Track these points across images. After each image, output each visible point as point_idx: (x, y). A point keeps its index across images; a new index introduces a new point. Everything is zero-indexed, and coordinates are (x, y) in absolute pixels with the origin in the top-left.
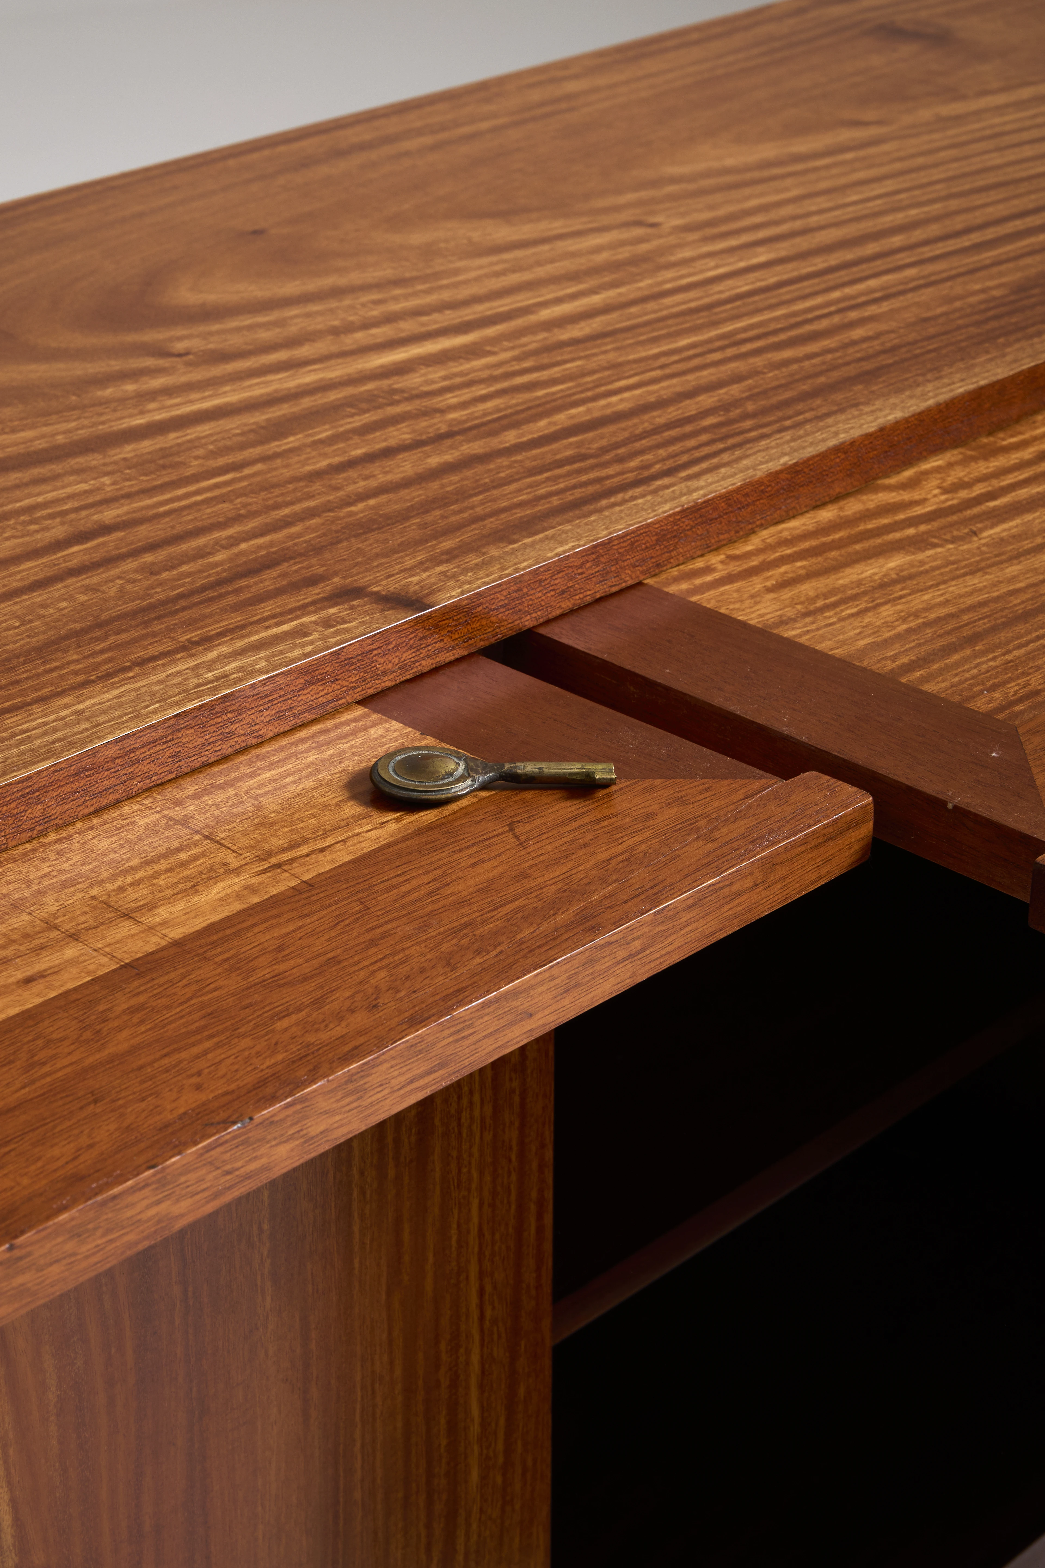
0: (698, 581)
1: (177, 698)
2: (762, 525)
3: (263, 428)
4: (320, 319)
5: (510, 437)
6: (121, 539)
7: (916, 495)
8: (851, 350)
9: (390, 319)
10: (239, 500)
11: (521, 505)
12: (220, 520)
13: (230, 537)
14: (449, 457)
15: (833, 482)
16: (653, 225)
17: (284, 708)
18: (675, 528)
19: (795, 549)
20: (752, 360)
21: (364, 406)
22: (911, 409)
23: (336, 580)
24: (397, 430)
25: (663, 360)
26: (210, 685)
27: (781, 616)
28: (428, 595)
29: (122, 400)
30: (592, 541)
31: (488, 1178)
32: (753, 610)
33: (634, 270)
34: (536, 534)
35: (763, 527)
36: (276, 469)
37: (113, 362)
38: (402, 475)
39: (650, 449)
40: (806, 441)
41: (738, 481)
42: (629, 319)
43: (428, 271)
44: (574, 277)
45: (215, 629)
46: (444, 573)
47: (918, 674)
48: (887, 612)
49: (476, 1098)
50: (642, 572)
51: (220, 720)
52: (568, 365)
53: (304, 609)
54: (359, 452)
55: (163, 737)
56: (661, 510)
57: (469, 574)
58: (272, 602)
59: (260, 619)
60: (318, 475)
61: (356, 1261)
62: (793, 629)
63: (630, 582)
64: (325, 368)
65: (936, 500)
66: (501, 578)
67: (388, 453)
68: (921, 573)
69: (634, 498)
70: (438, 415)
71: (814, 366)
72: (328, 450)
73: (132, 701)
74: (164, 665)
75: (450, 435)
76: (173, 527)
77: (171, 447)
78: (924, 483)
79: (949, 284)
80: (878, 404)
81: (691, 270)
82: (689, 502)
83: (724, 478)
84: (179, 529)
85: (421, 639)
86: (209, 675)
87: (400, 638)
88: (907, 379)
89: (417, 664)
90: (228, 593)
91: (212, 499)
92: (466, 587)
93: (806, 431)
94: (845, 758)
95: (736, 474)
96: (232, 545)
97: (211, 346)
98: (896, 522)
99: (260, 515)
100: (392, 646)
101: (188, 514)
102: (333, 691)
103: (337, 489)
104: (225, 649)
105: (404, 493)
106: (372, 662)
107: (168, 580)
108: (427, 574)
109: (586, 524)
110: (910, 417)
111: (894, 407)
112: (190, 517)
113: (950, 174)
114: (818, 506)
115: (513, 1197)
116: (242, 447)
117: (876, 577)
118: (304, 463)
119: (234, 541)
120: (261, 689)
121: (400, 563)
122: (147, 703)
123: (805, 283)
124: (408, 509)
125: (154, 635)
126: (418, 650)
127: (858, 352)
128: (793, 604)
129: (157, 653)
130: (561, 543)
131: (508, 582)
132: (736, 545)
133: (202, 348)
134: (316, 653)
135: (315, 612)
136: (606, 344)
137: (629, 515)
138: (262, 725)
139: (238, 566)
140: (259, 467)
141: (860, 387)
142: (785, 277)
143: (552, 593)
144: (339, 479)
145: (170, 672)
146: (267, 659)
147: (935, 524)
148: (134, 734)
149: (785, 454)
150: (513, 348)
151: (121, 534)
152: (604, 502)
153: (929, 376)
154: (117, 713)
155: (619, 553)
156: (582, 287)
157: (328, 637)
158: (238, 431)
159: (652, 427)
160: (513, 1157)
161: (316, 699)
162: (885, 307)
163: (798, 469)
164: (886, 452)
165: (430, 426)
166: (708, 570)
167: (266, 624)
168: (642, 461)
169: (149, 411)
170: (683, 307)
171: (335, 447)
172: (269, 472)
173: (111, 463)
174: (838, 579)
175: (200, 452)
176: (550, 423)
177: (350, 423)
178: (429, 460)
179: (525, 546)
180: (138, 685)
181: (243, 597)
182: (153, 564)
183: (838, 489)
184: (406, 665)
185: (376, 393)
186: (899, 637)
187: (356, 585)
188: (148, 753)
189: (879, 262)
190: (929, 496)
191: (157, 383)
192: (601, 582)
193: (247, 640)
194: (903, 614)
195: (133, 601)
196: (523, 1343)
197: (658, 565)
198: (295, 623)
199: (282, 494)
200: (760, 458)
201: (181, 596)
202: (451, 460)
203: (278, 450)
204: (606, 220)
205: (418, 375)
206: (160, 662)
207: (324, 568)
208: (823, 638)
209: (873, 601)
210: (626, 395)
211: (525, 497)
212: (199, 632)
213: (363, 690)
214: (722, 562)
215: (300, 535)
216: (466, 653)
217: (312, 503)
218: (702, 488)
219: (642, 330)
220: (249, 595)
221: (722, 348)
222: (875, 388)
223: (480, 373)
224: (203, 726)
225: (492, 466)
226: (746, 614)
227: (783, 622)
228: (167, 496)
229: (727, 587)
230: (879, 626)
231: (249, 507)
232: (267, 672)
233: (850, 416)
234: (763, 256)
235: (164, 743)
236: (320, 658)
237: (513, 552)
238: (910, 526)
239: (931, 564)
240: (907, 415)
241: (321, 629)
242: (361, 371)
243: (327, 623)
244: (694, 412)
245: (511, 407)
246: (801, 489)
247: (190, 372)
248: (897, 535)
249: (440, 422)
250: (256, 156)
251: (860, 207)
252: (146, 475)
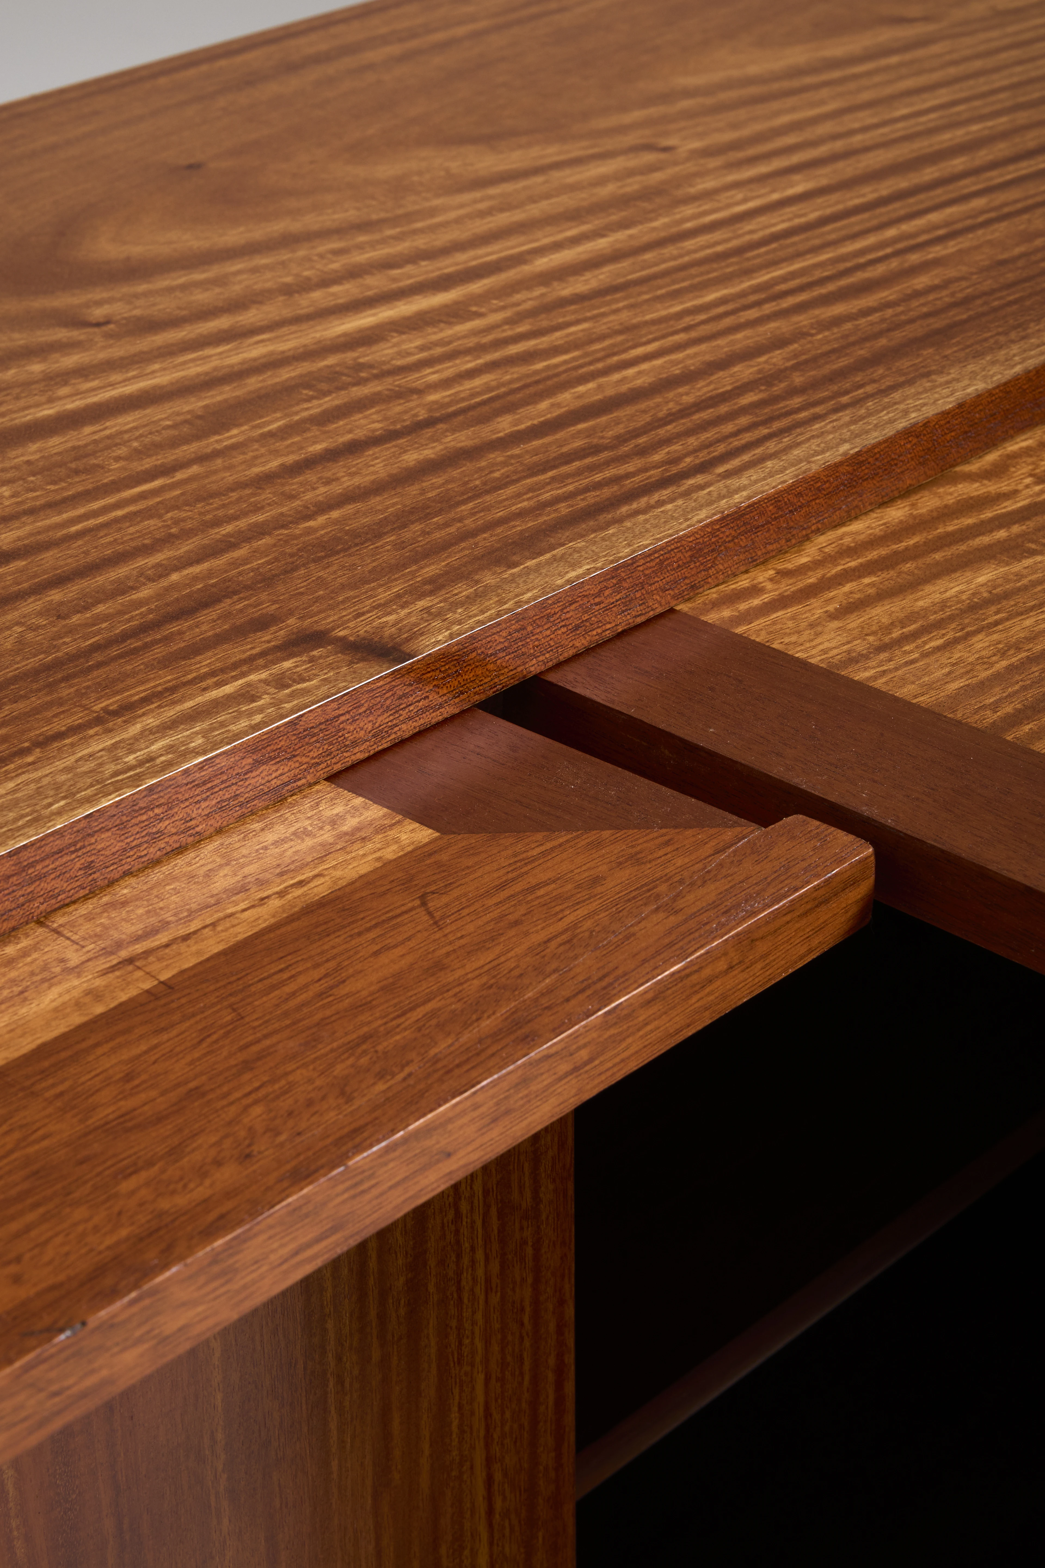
0: (743, 606)
1: (89, 792)
2: (818, 530)
3: (199, 417)
4: (269, 275)
5: (505, 425)
6: (21, 571)
7: (1003, 486)
8: (915, 303)
9: (354, 273)
10: (169, 515)
11: (521, 514)
12: (146, 542)
13: (159, 565)
14: (429, 452)
15: (902, 472)
16: (666, 149)
17: (227, 796)
18: (713, 540)
19: (860, 561)
20: (796, 318)
21: (324, 386)
22: (995, 378)
23: (291, 621)
24: (365, 417)
25: (688, 320)
26: (132, 773)
27: (849, 652)
28: (408, 640)
29: (26, 385)
30: (612, 562)
31: (495, 1348)
32: (814, 643)
33: (646, 205)
34: (541, 554)
35: (819, 531)
36: (215, 472)
37: (16, 335)
38: (373, 477)
39: (679, 436)
40: (869, 423)
41: (788, 478)
42: (643, 269)
43: (400, 212)
44: (574, 216)
45: (138, 693)
46: (427, 610)
47: (1027, 728)
48: (981, 643)
49: (480, 1255)
50: (673, 597)
51: (144, 817)
52: (573, 329)
53: (250, 663)
54: (319, 447)
55: (70, 845)
56: (695, 519)
57: (459, 611)
58: (210, 654)
59: (195, 678)
60: (268, 478)
61: (335, 1464)
62: (866, 669)
63: (660, 610)
64: (276, 337)
65: (1029, 492)
66: (499, 615)
67: (355, 448)
68: (1019, 590)
69: (661, 503)
70: (415, 397)
71: (872, 324)
72: (280, 445)
73: (30, 797)
74: (72, 745)
75: (430, 422)
76: (86, 553)
77: (86, 445)
78: (1013, 469)
79: (1026, 217)
80: (954, 373)
81: (715, 205)
82: (730, 507)
83: (771, 475)
84: (94, 556)
85: (400, 698)
86: (131, 759)
87: (373, 698)
88: (986, 340)
89: (396, 729)
90: (155, 642)
91: (135, 514)
92: (456, 628)
93: (867, 409)
94: (944, 848)
95: (785, 469)
96: (160, 576)
97: (137, 312)
98: (982, 522)
99: (196, 535)
100: (363, 709)
101: (106, 535)
102: (290, 771)
103: (292, 497)
104: (151, 721)
105: (375, 501)
106: (339, 731)
107: (79, 625)
108: (406, 611)
109: (603, 539)
110: (994, 389)
111: (973, 375)
112: (109, 539)
113: (1015, 79)
114: (886, 502)
115: (527, 1366)
116: (174, 443)
117: (964, 597)
118: (250, 463)
119: (163, 571)
120: (198, 775)
121: (371, 597)
122: (50, 800)
123: (853, 219)
124: (381, 523)
125: (60, 702)
126: (397, 712)
127: (923, 305)
128: (863, 636)
129: (64, 729)
130: (574, 566)
131: (509, 620)
132: (788, 556)
133: (126, 315)
134: (266, 724)
135: (265, 667)
136: (617, 301)
137: (656, 526)
138: (200, 819)
139: (168, 605)
140: (195, 469)
141: (931, 351)
142: (829, 211)
143: (564, 630)
144: (294, 484)
145: (80, 755)
146: (205, 733)
147: (1031, 524)
148: (32, 844)
149: (845, 441)
150: (504, 308)
151: (22, 563)
152: (624, 509)
153: (1013, 335)
154: (11, 815)
155: (645, 576)
156: (585, 228)
157: (282, 702)
158: (168, 423)
159: (678, 408)
160: (526, 1319)
161: (269, 782)
162: (951, 247)
163: (861, 459)
164: (966, 432)
165: (406, 412)
166: (755, 590)
167: (204, 684)
168: (668, 453)
169: (60, 398)
170: (709, 251)
171: (289, 442)
172: (207, 477)
173: (11, 468)
174: (916, 600)
175: (122, 451)
176: (553, 405)
177: (307, 409)
178: (405, 457)
179: (528, 571)
180: (39, 773)
181: (174, 647)
182: (62, 603)
183: (908, 480)
184: (381, 731)
185: (338, 369)
186: (998, 677)
187: (317, 628)
188: (51, 867)
189: (939, 191)
190: (1020, 487)
191: (71, 361)
192: (623, 612)
193: (179, 708)
194: (1001, 646)
195: (35, 656)
196: (540, 1534)
197: (693, 587)
198: (240, 682)
199: (224, 506)
200: (813, 447)
201: (96, 648)
202: (433, 456)
203: (218, 447)
204: (609, 144)
205: (389, 345)
206: (67, 741)
207: (277, 606)
208: (904, 681)
209: (962, 629)
210: (645, 366)
211: (525, 504)
212: (118, 698)
213: (328, 766)
214: (771, 580)
215: (246, 561)
216: (457, 711)
217: (260, 518)
218: (745, 488)
219: (660, 282)
220: (182, 645)
221: (758, 304)
222: (948, 352)
223: (466, 341)
224: (122, 826)
225: (483, 464)
226: (806, 650)
227: (853, 660)
228: (81, 511)
229: (779, 614)
230: (971, 663)
231: (182, 524)
232: (205, 753)
233: (920, 390)
234: (800, 185)
235: (73, 852)
236: (272, 730)
237: (513, 579)
238: (1000, 527)
239: (1029, 578)
240: (990, 387)
241: (273, 690)
242: (320, 342)
243: (280, 682)
244: (729, 388)
245: (503, 385)
246: (865, 483)
247: (111, 346)
248: (986, 540)
249: (418, 406)
250: (192, 72)
251: (912, 122)
252: (54, 483)
